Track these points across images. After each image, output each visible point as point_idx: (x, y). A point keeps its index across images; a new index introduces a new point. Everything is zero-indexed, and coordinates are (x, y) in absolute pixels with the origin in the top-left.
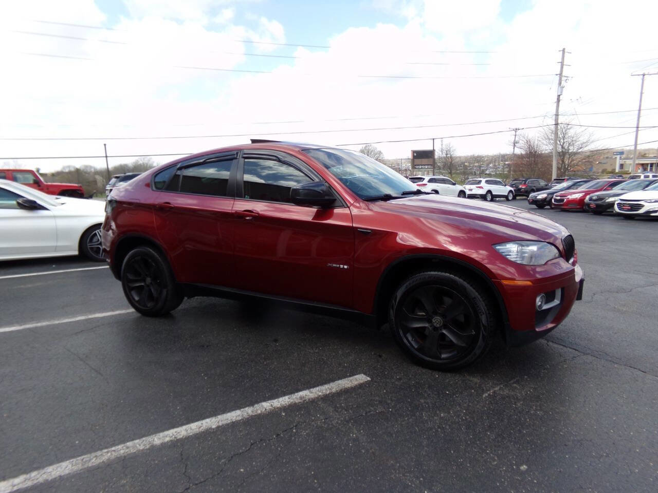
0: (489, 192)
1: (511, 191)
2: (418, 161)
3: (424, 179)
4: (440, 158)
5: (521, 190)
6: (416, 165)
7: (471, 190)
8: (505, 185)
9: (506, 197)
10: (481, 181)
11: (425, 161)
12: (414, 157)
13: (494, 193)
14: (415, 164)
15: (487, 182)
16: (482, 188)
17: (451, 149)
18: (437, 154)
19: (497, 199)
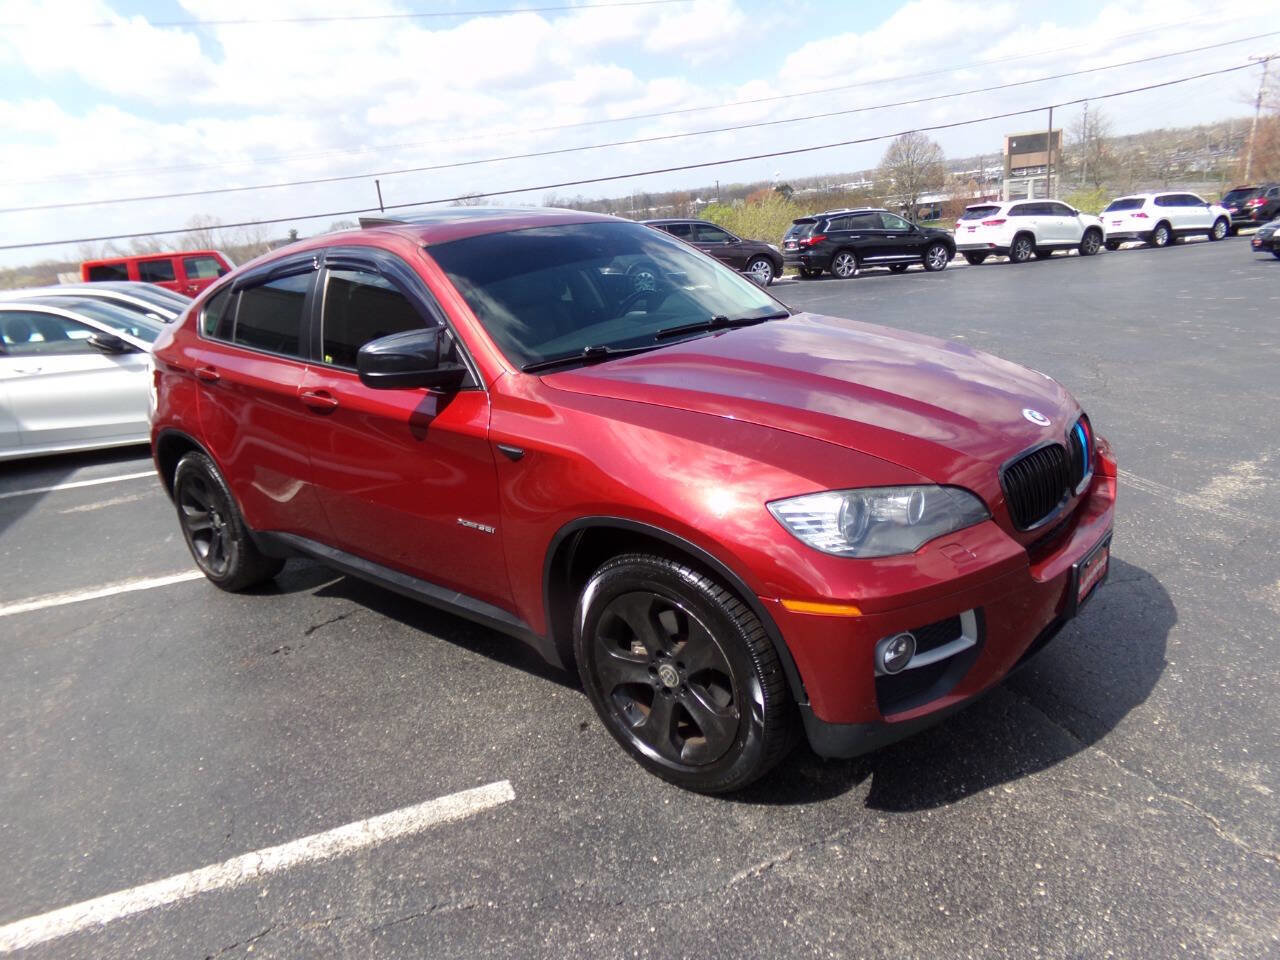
0: (1164, 224)
1: (1222, 218)
2: (1019, 160)
3: (999, 208)
4: (1074, 148)
5: (1251, 213)
6: (1014, 170)
7: (1117, 223)
8: (1208, 205)
9: (1211, 233)
10: (1143, 201)
11: (1036, 158)
12: (1012, 151)
13: (1175, 227)
14: (1013, 167)
15: (1159, 201)
16: (1146, 217)
17: (1101, 124)
18: (1068, 139)
19: (1188, 239)
